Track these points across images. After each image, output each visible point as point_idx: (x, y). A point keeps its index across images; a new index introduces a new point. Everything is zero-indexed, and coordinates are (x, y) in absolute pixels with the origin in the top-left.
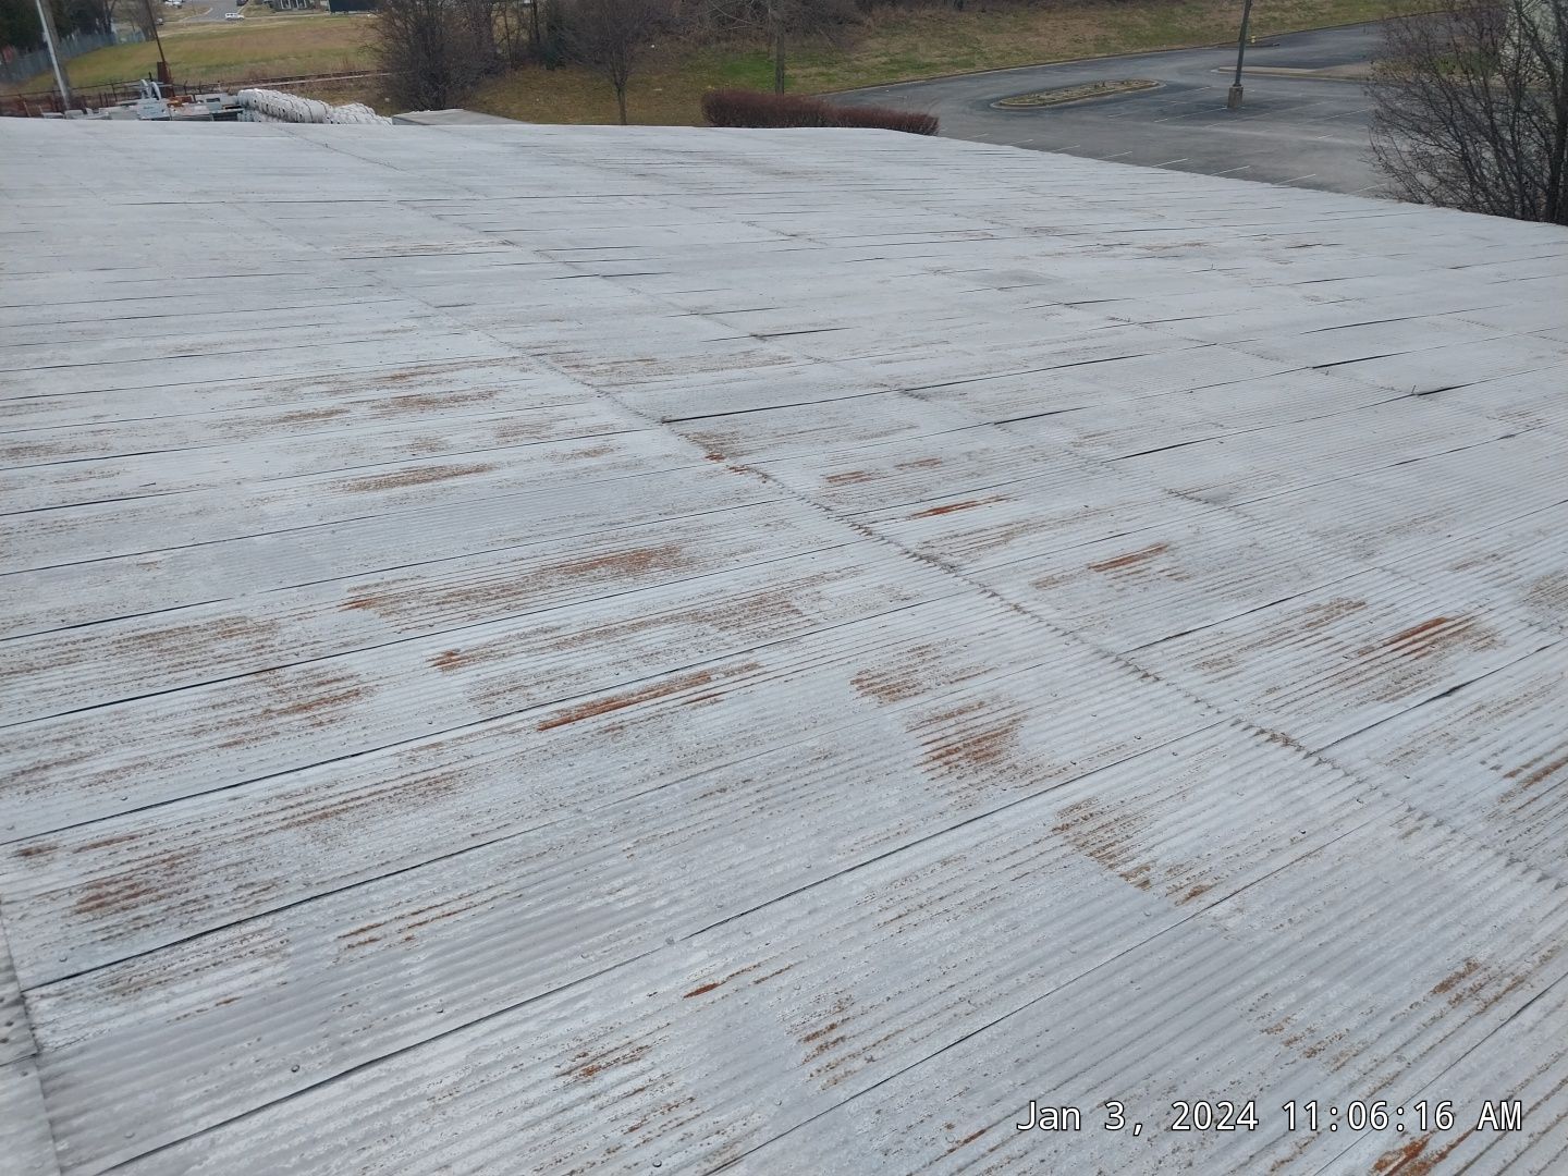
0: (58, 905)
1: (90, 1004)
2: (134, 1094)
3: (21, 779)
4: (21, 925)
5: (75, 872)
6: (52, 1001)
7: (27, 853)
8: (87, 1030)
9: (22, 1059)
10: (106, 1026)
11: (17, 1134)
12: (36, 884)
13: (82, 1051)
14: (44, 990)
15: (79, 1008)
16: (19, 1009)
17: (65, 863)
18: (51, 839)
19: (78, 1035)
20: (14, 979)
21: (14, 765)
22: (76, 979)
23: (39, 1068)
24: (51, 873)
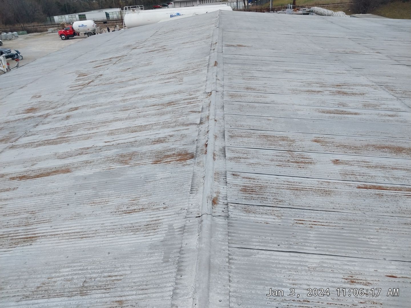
0: (237, 188)
1: (239, 211)
2: (244, 234)
3: (235, 159)
4: (230, 189)
5: (242, 182)
6: (233, 207)
7: (234, 175)
8: (238, 216)
9: (226, 217)
10: (241, 217)
11: (222, 231)
12: (234, 182)
13: (236, 220)
14: (232, 204)
15: (237, 211)
16: (226, 206)
17: (240, 180)
18: (239, 173)
19: (236, 216)
20: (227, 199)
21: (235, 156)
22: (238, 205)
23: (228, 220)
24: (237, 180)
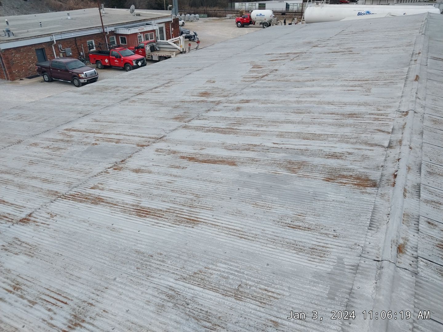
0: (433, 241)
1: (432, 271)
2: (437, 303)
3: (433, 203)
4: (422, 240)
5: (440, 236)
6: (424, 264)
7: (429, 223)
8: (430, 277)
9: (413, 272)
10: (435, 280)
11: (407, 289)
12: (429, 232)
13: (427, 281)
14: (423, 260)
15: (430, 270)
16: (416, 260)
17: (437, 231)
18: (436, 223)
19: (427, 277)
20: (417, 251)
21: (433, 199)
22: (432, 263)
23: (416, 277)
24: (433, 231)
